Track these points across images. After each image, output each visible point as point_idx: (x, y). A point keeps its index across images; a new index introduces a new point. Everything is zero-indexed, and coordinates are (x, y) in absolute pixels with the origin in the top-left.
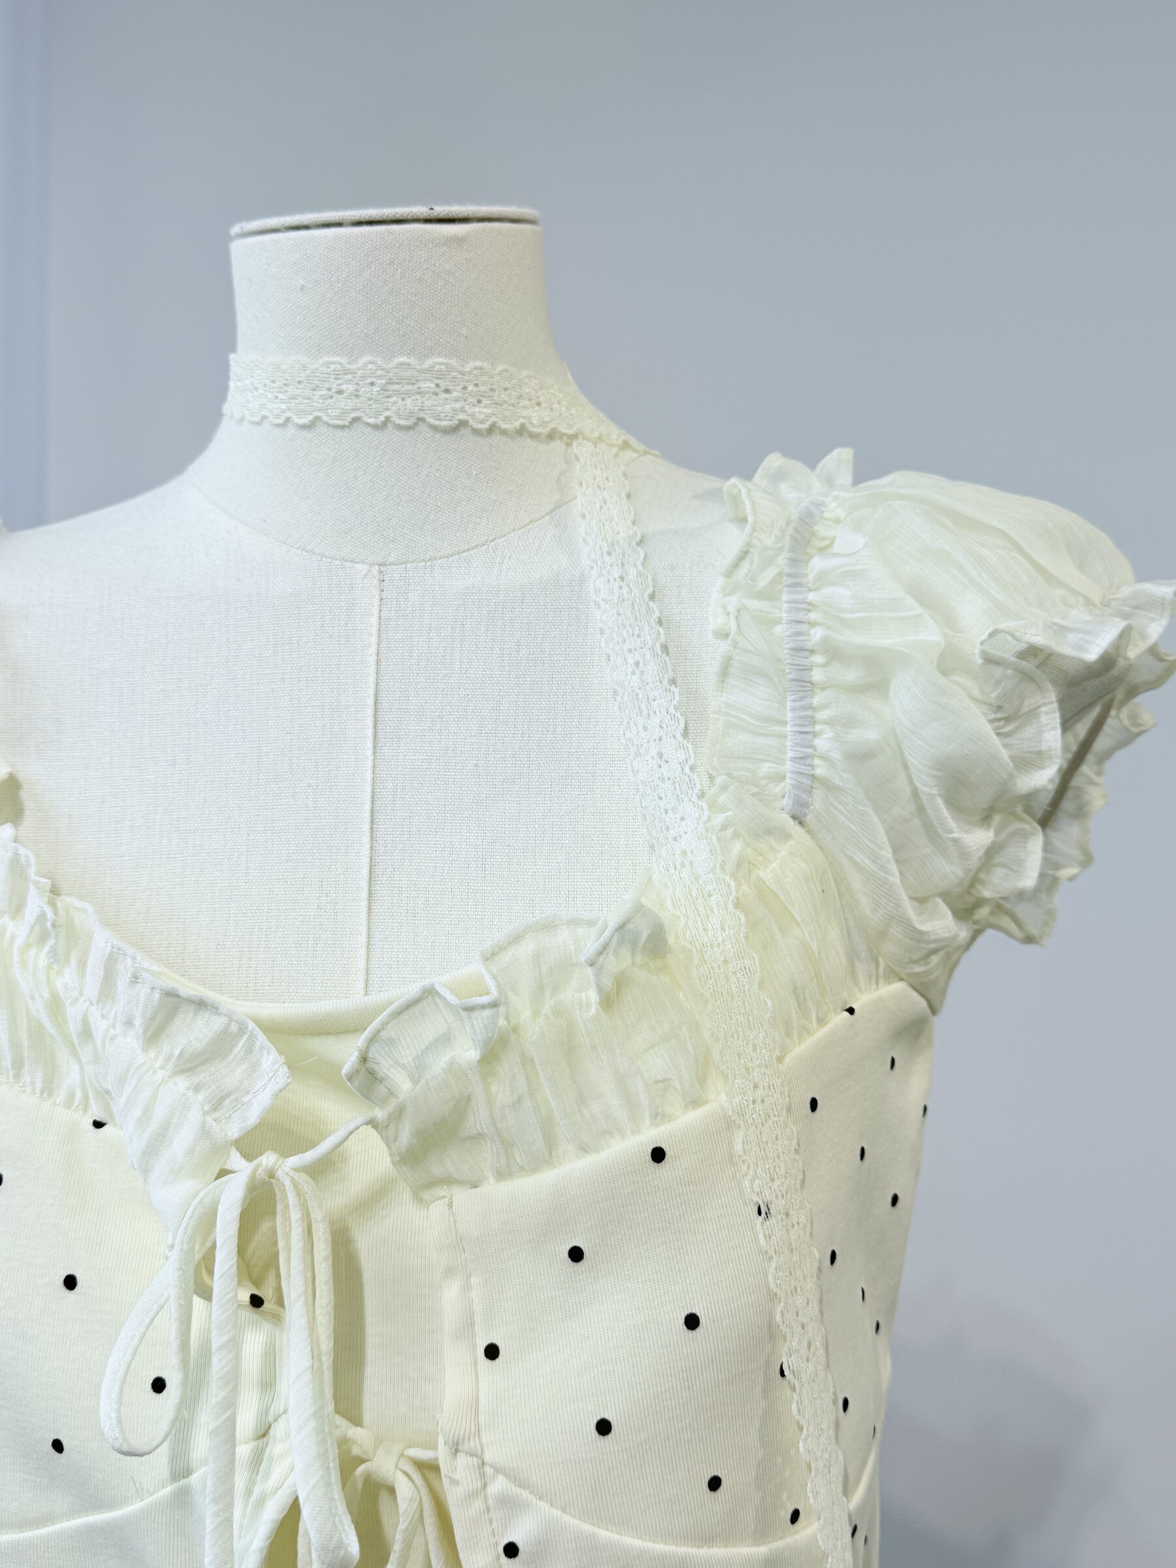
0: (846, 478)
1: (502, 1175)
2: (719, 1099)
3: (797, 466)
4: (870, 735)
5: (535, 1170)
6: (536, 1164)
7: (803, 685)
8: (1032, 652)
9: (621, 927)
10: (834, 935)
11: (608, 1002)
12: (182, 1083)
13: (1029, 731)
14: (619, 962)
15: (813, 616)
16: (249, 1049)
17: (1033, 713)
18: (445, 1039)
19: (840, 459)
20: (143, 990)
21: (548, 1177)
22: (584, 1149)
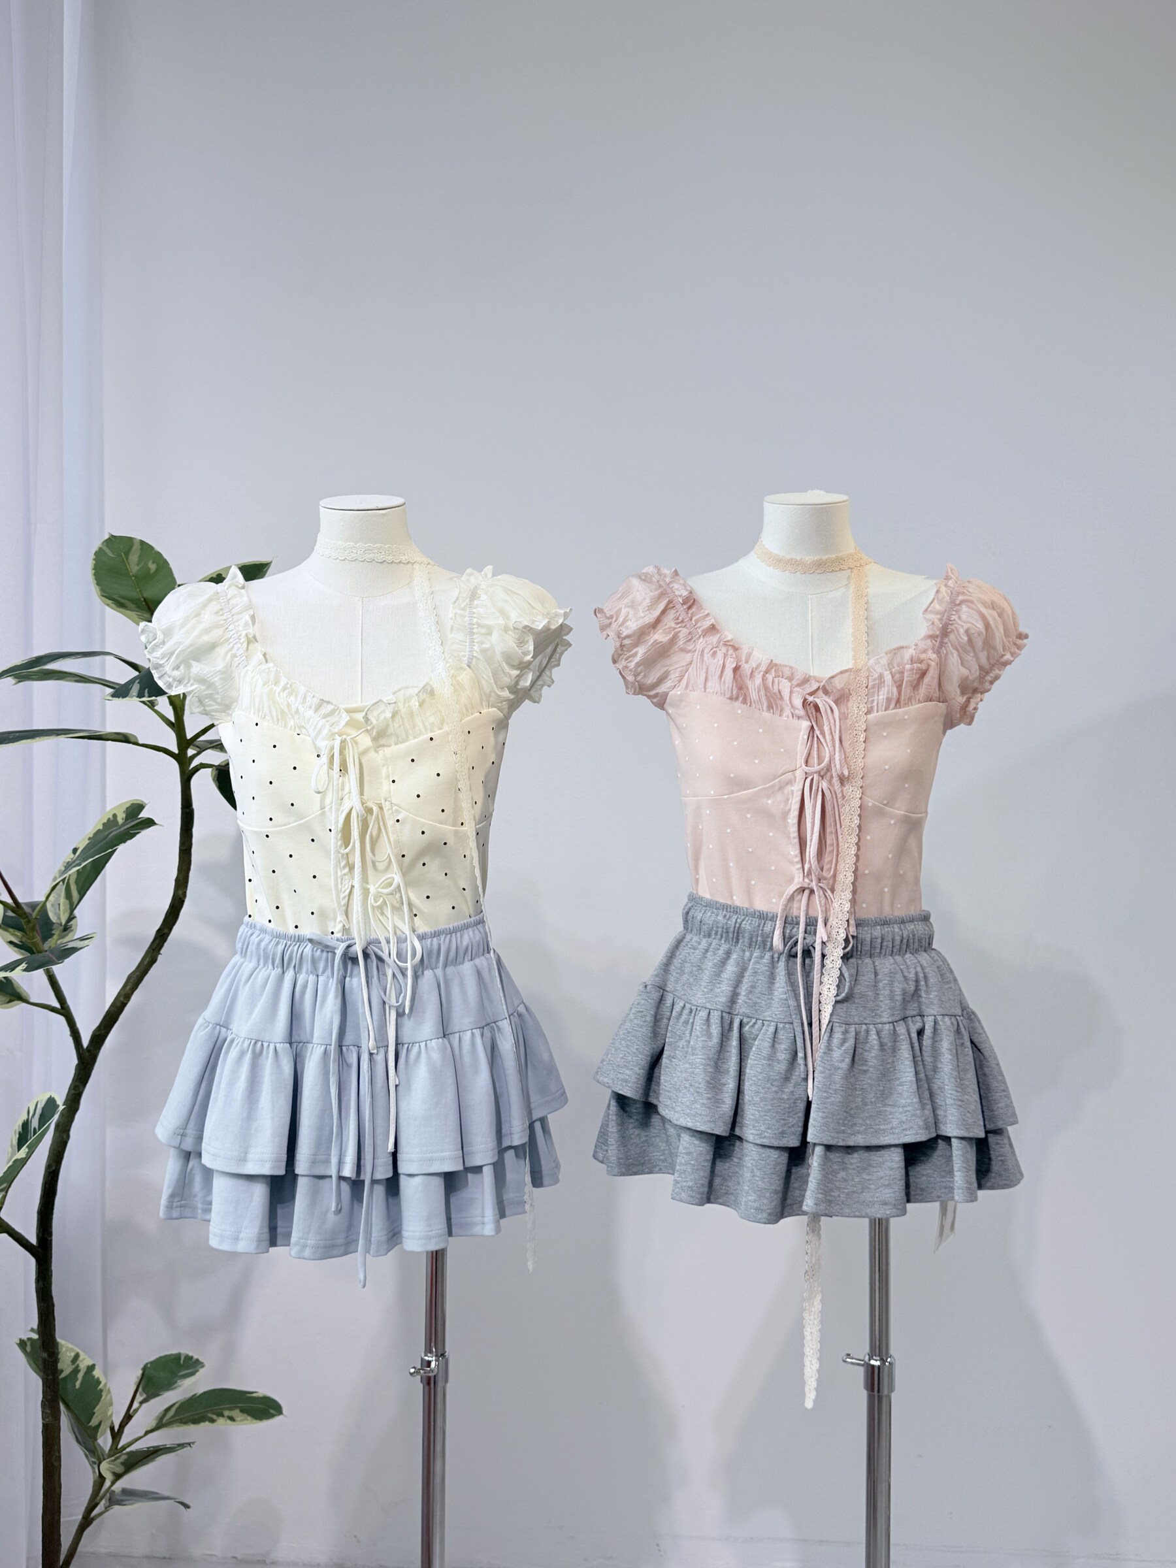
0: (490, 575)
1: (396, 744)
2: (446, 728)
3: (475, 572)
4: (487, 646)
5: (404, 742)
6: (404, 741)
7: (472, 633)
8: (526, 627)
9: (424, 687)
10: (477, 694)
11: (420, 705)
12: (324, 720)
13: (527, 646)
14: (423, 696)
15: (475, 615)
16: (339, 712)
17: (527, 642)
18: (383, 712)
19: (489, 569)
20: (315, 699)
21: (407, 744)
22: (415, 738)
